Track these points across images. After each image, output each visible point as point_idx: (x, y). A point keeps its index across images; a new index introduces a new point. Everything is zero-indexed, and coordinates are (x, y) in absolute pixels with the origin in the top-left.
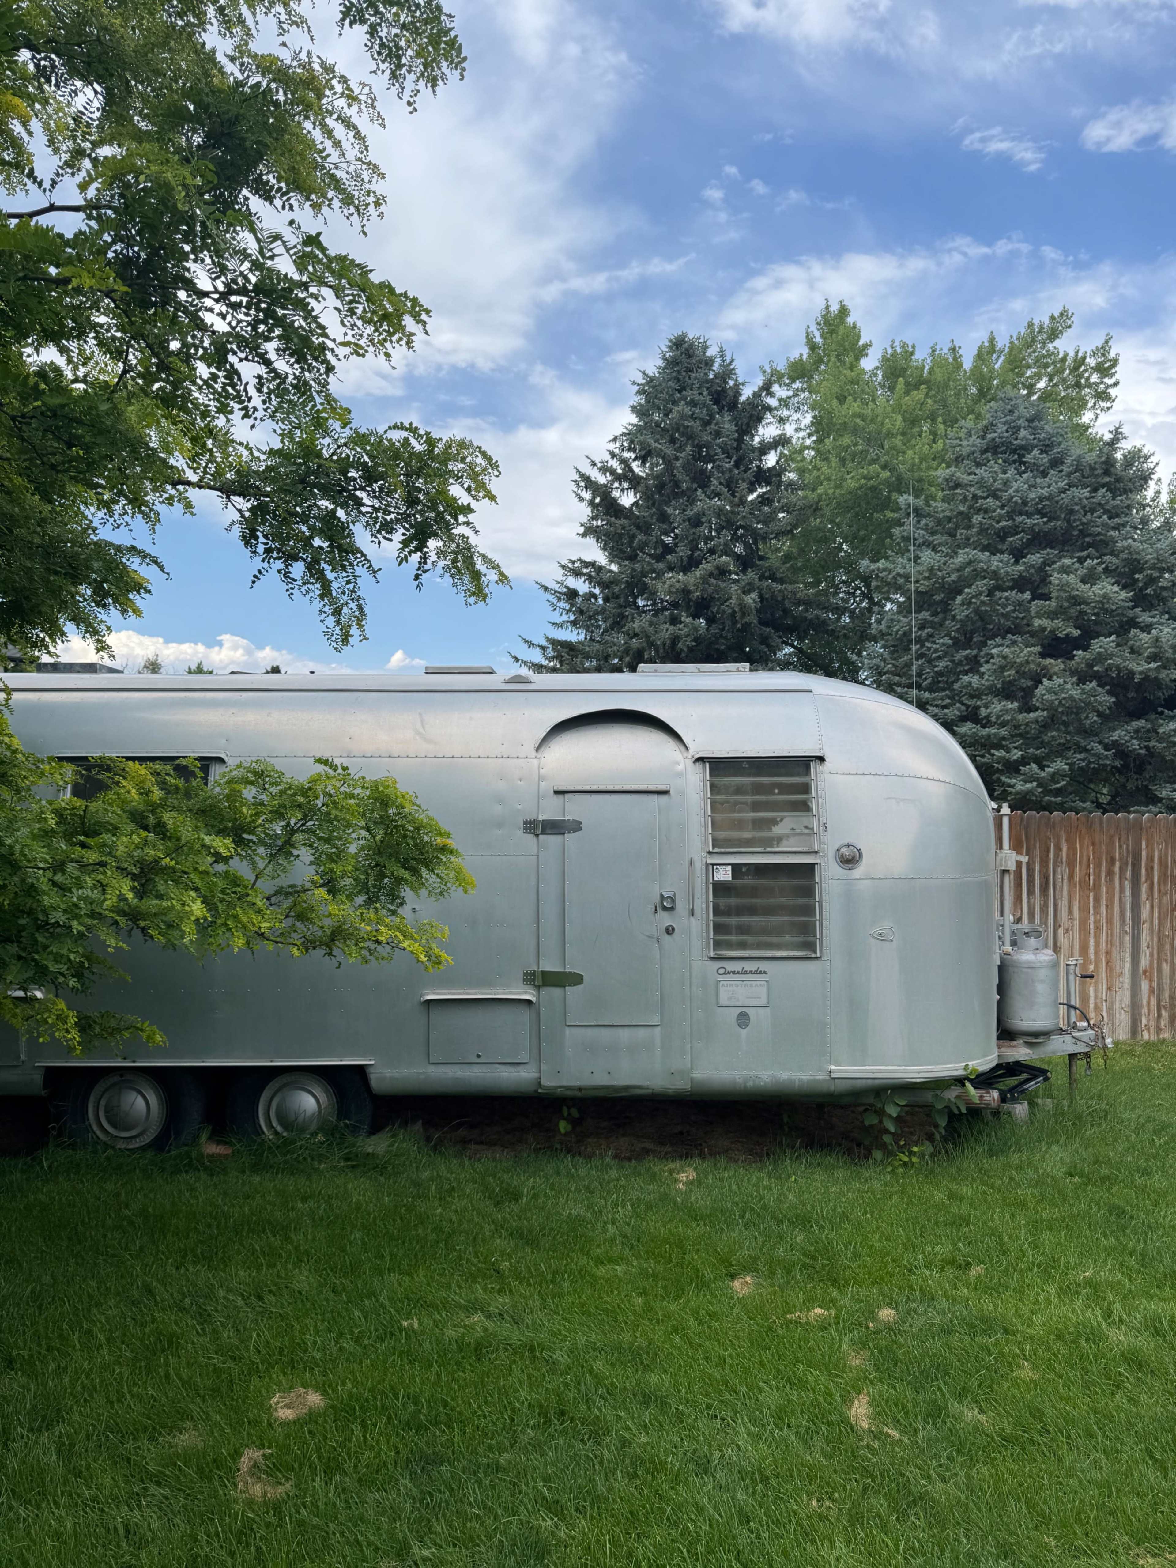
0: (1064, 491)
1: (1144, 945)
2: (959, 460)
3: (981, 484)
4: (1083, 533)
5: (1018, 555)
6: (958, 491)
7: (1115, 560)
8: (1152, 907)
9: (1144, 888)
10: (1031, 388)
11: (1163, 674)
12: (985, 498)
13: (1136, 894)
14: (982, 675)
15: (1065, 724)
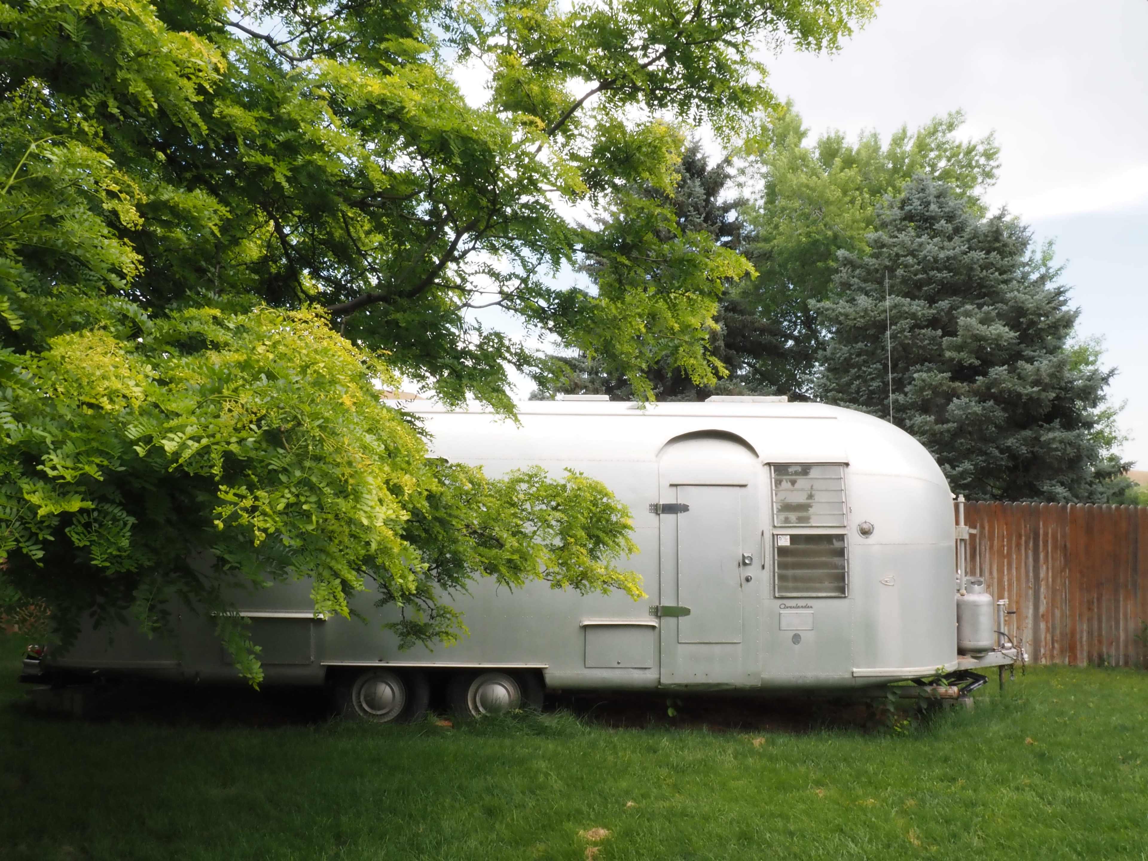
0: (965, 253)
1: (1042, 597)
2: (884, 225)
3: (903, 245)
4: (981, 286)
5: (932, 300)
6: (885, 250)
7: (1005, 307)
8: (1048, 569)
9: (1042, 556)
10: (933, 167)
11: (1044, 395)
12: (905, 256)
13: (1036, 560)
14: (906, 394)
15: (970, 433)
